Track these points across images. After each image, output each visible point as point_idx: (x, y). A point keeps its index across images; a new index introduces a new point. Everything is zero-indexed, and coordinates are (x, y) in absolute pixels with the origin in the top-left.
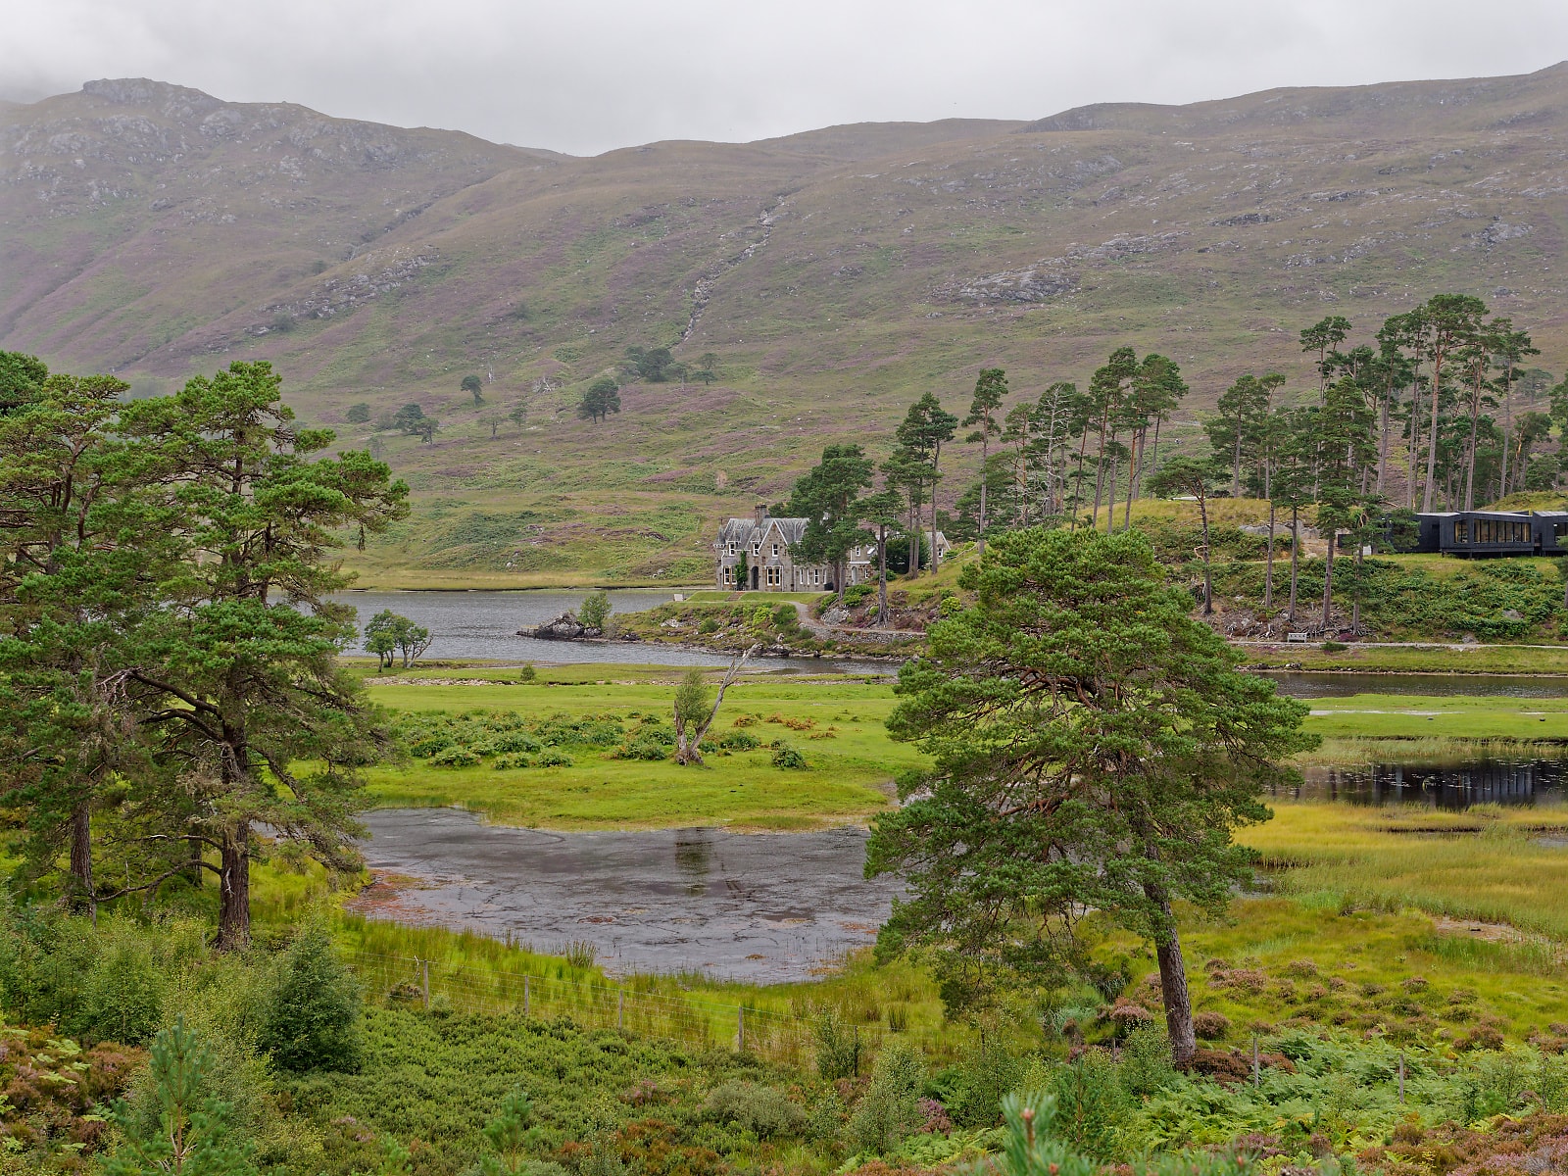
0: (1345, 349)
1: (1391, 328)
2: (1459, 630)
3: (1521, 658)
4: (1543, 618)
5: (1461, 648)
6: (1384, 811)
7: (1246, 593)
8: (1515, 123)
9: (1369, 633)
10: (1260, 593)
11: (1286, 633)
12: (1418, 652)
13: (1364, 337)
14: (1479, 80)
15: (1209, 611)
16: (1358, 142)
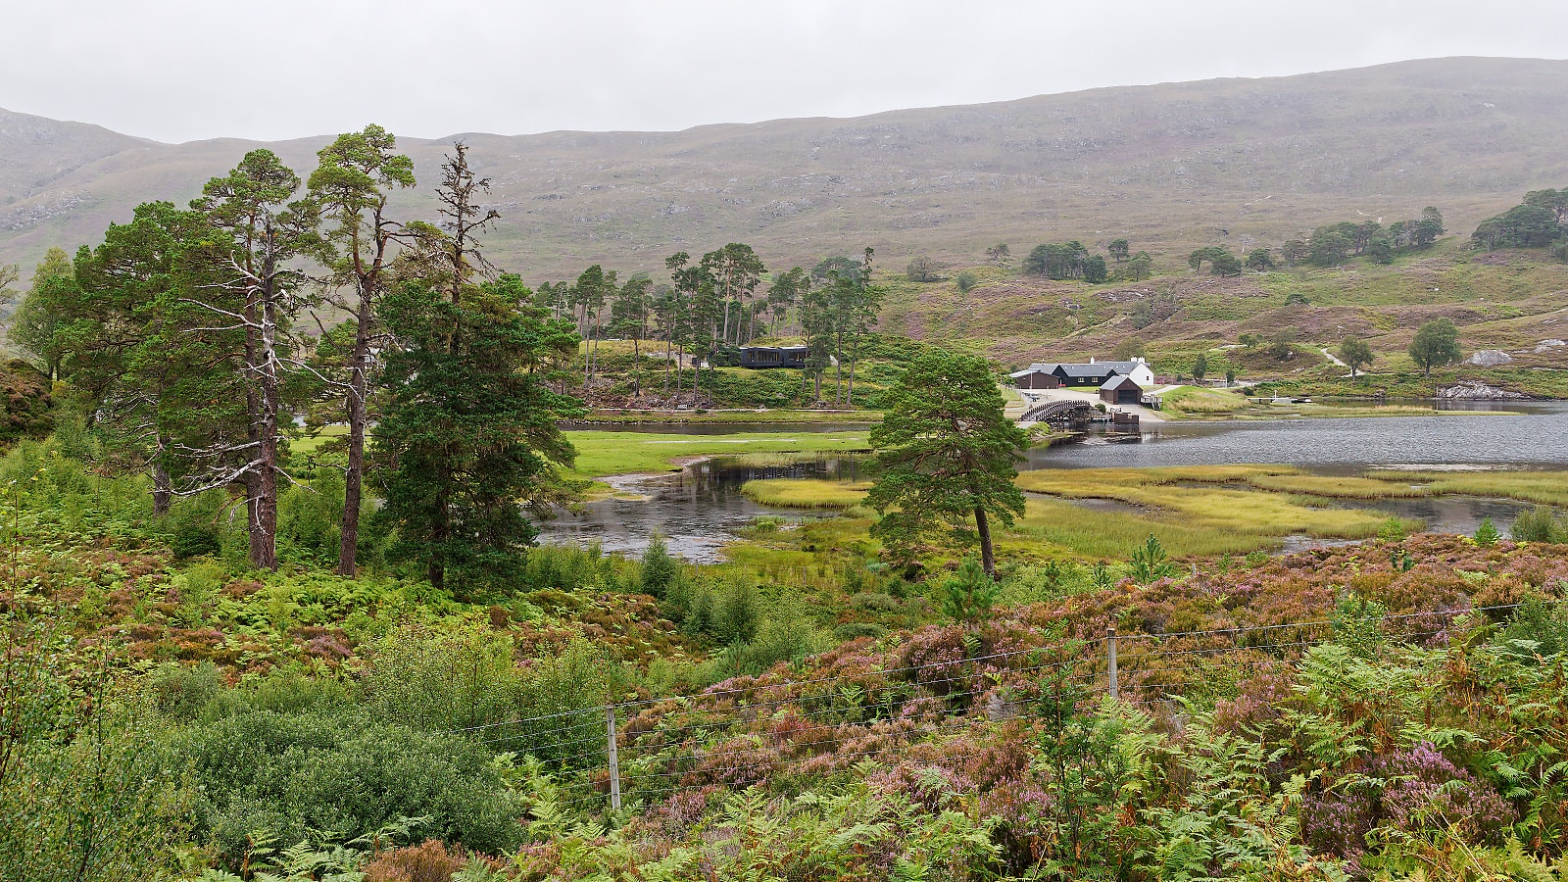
0: (685, 268)
1: (707, 258)
2: (757, 403)
3: (788, 416)
4: (793, 396)
5: (760, 411)
6: (842, 482)
7: (655, 386)
8: (678, 155)
9: (715, 404)
10: (662, 385)
11: (676, 405)
12: (739, 413)
13: (694, 262)
14: (659, 133)
15: (638, 395)
16: (603, 160)
